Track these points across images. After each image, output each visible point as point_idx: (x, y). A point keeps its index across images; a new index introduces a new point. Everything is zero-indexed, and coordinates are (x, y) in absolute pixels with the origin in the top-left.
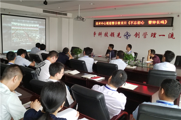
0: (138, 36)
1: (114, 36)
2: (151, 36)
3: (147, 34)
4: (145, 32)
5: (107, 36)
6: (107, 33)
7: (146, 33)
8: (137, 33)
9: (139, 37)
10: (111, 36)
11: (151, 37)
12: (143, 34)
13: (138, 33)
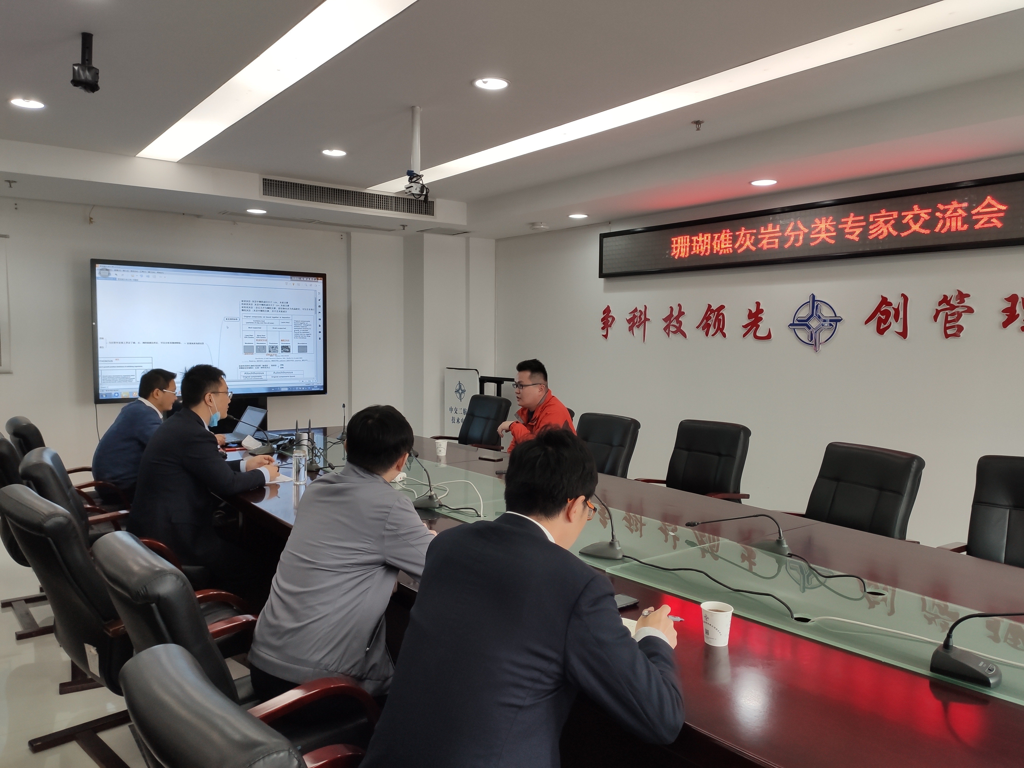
0: (897, 326)
1: (720, 330)
2: (1004, 318)
3: (968, 302)
4: (951, 293)
5: (679, 330)
6: (681, 313)
7: (962, 296)
8: (884, 301)
9: (904, 334)
10: (706, 327)
11: (1005, 324)
12: (933, 306)
13: (896, 301)
